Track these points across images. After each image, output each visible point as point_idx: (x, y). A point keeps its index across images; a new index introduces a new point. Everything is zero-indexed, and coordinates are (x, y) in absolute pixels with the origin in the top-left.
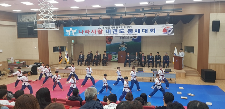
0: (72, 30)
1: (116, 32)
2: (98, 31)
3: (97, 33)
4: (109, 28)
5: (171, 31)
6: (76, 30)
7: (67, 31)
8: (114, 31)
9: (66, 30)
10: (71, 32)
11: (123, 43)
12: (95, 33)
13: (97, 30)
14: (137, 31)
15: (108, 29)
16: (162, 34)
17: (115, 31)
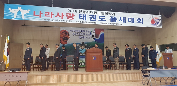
1: (94, 19)
2: (67, 16)
4: (84, 12)
5: (160, 23)
6: (29, 10)
7: (11, 11)
8: (91, 18)
12: (62, 18)
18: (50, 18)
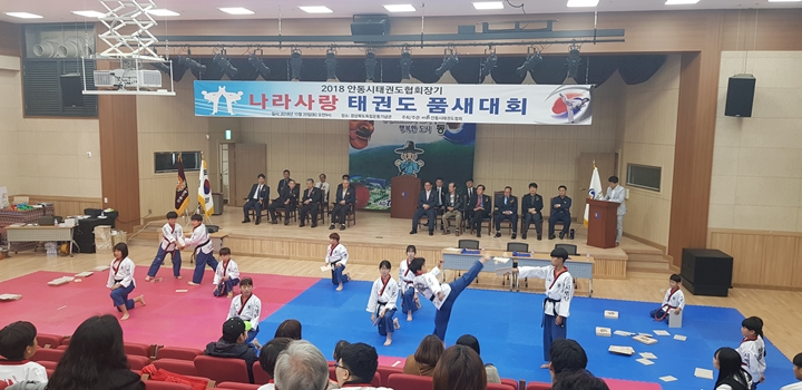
0: (226, 95)
1: (386, 108)
2: (321, 101)
3: (317, 107)
4: (361, 89)
5: (583, 110)
6: (241, 93)
7: (208, 96)
8: (378, 104)
9: (204, 93)
10: (222, 99)
11: (411, 147)
12: (310, 108)
13: (316, 98)
14: (462, 104)
15: (357, 94)
16: (548, 118)
17: (383, 101)
18: (283, 109)
